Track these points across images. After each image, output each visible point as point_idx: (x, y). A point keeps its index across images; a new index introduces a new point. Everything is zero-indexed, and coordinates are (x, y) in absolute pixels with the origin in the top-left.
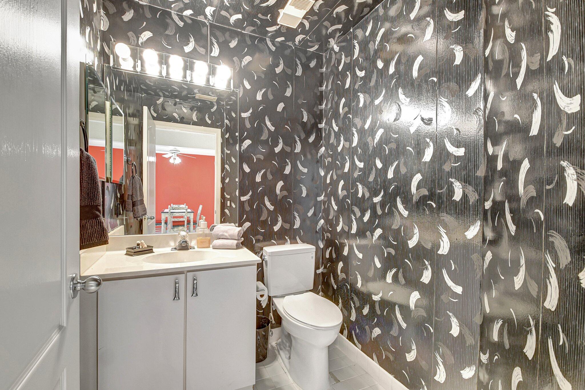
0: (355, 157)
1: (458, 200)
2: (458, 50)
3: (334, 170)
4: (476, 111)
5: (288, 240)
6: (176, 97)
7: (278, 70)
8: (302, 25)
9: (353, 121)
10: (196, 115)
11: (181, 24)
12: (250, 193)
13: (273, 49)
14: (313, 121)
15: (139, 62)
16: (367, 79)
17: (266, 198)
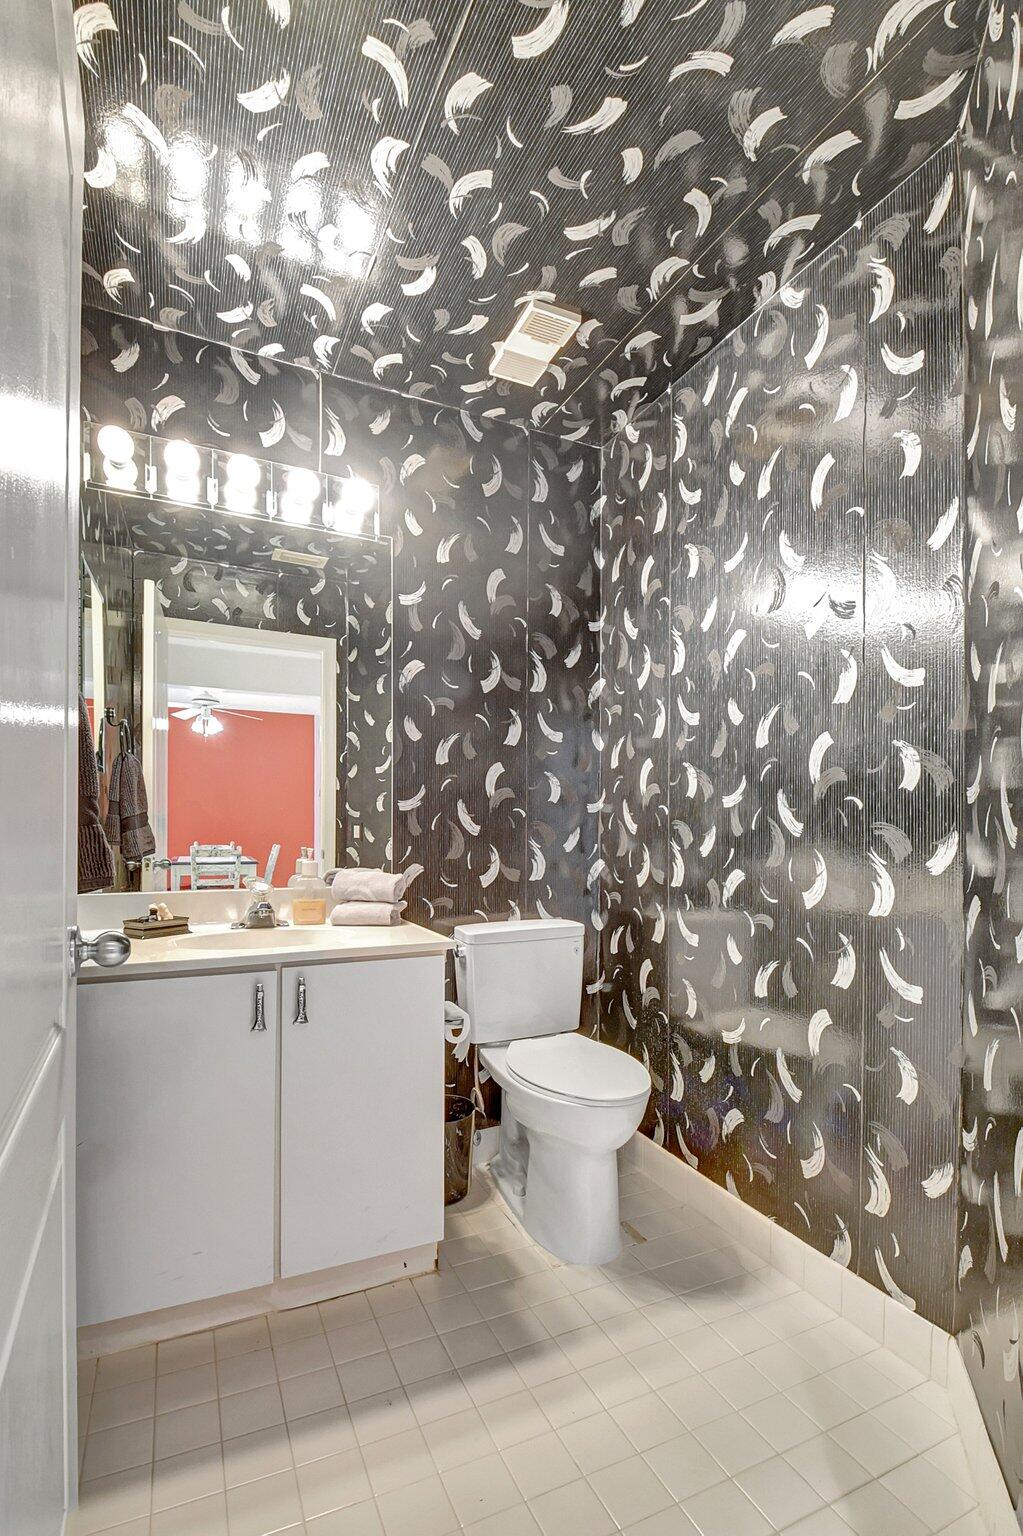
0: (680, 700)
1: (911, 788)
2: (910, 443)
3: (630, 736)
4: (947, 583)
5: (517, 909)
6: (220, 556)
7: (490, 489)
8: (548, 378)
9: (673, 613)
10: (273, 602)
11: (254, 378)
12: (422, 792)
13: (478, 436)
14: (575, 615)
15: (153, 470)
16: (705, 510)
17: (461, 806)
